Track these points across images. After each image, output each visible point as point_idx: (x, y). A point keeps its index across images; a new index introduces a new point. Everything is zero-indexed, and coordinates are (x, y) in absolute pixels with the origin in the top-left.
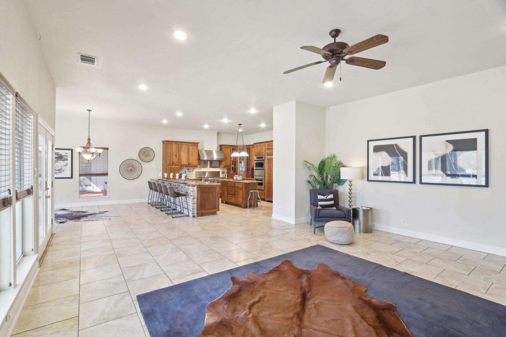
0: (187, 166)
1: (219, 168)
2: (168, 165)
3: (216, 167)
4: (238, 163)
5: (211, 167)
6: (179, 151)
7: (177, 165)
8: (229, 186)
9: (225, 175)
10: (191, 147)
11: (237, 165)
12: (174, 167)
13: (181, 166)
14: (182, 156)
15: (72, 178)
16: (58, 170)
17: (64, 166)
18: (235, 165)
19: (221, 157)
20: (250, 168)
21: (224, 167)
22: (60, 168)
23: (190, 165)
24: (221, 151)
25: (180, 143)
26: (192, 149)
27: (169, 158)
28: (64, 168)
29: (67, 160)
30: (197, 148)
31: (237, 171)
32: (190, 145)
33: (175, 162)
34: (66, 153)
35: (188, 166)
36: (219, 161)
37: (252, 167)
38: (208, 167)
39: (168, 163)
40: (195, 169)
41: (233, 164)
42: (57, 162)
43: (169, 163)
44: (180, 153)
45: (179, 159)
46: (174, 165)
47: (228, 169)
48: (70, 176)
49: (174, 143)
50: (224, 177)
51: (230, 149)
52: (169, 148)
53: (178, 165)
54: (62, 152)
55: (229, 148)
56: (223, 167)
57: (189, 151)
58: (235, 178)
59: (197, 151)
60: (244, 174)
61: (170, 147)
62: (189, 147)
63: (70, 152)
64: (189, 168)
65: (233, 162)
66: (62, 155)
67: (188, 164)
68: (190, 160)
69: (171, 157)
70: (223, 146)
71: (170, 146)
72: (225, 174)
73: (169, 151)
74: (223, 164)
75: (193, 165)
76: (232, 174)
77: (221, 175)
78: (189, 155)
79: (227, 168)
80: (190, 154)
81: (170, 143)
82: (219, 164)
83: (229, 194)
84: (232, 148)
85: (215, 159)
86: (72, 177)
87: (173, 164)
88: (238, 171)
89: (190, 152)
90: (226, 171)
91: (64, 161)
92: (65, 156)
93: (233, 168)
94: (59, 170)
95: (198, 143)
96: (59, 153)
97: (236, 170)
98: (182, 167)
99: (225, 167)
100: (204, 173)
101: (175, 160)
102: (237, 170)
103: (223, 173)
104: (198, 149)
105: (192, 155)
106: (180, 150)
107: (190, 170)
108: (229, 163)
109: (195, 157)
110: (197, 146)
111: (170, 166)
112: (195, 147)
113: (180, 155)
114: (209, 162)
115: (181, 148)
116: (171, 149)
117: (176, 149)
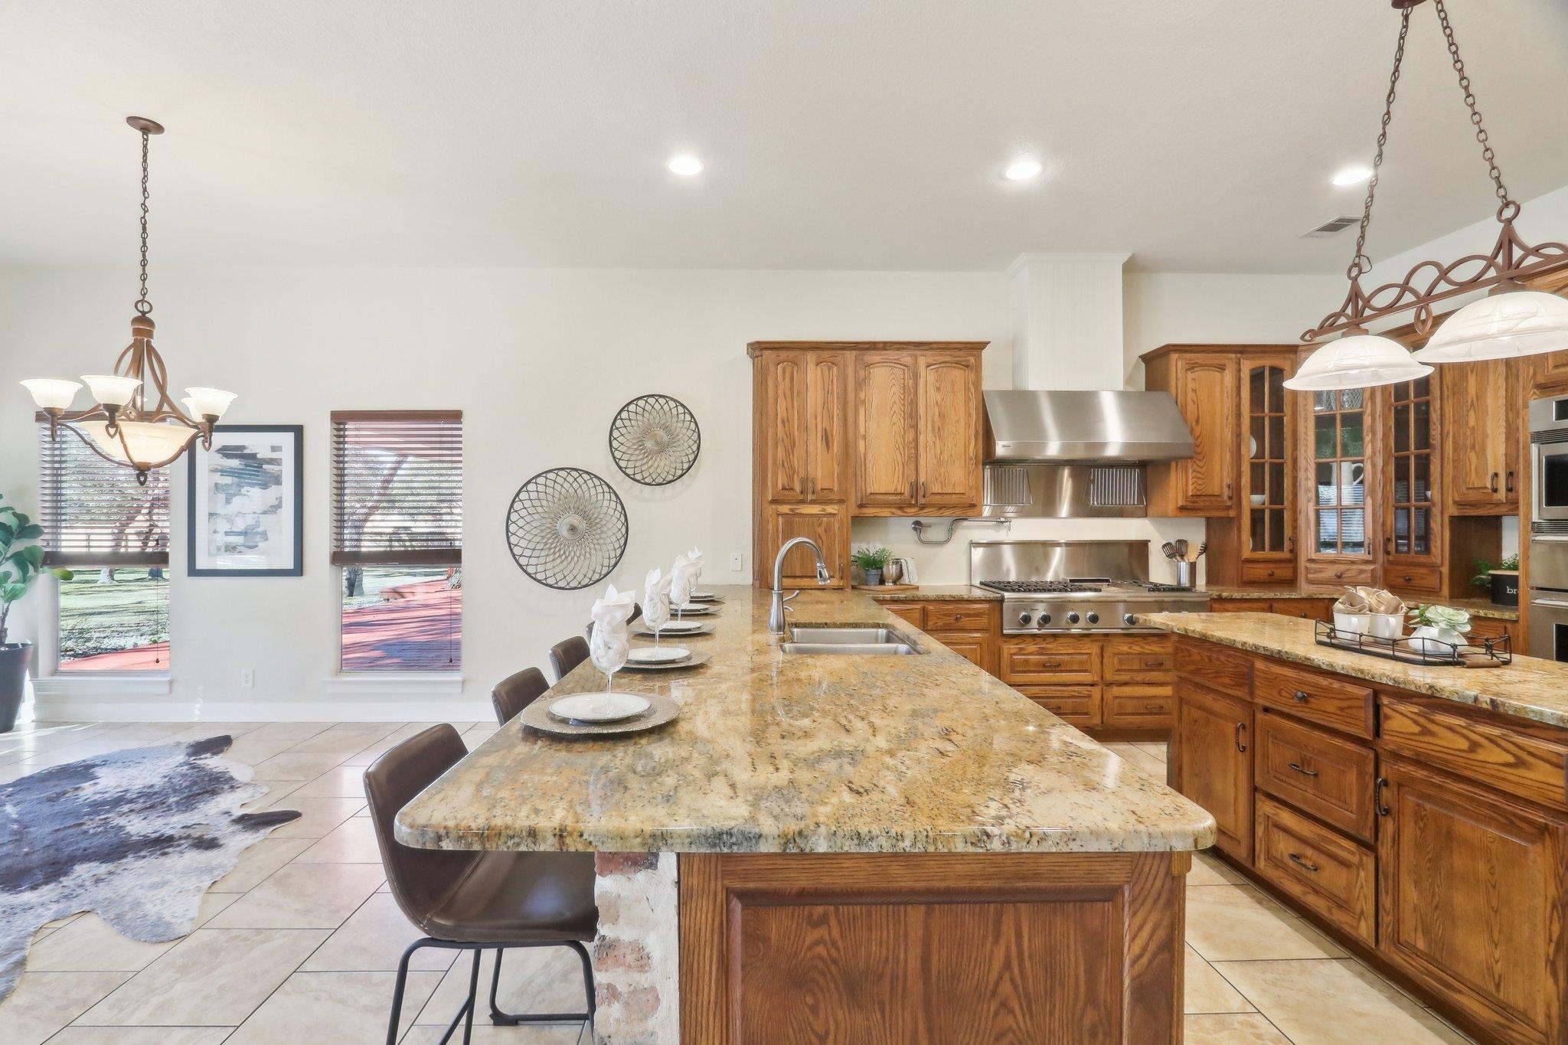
0: (901, 508)
1: (1146, 515)
2: (774, 501)
3: (1120, 513)
4: (1301, 475)
5: (1083, 508)
6: (848, 406)
7: (830, 502)
8: (1266, 710)
9: (1193, 567)
10: (928, 377)
11: (1295, 495)
12: (815, 509)
13: (861, 506)
14: (864, 438)
15: (301, 574)
16: (239, 534)
17: (264, 513)
18: (1277, 496)
19: (1158, 436)
20: (1436, 511)
21: (1182, 509)
22: (250, 520)
23: (922, 501)
24: (1160, 395)
25: (850, 356)
26: (938, 389)
27: (780, 451)
28: (267, 522)
29: (277, 480)
30: (973, 376)
31: (1294, 541)
32: (922, 361)
33: (819, 475)
34: (274, 449)
35: (910, 506)
36: (1142, 465)
37: (1458, 504)
38: (1065, 508)
39: (775, 485)
40: (965, 523)
41: (1257, 488)
42: (239, 493)
43: (780, 486)
44: (850, 420)
45: (850, 462)
46: (813, 502)
47: (1219, 525)
48: (290, 565)
49: (811, 357)
50: (1185, 581)
51: (1228, 377)
52: (780, 392)
53: (841, 501)
54: (258, 444)
55: (1222, 368)
56: (1171, 507)
57: (914, 403)
58: (1347, 624)
59: (973, 404)
60: (1367, 562)
61: (783, 385)
62: (916, 376)
63: (287, 439)
64: (923, 520)
65: (1256, 468)
66: (258, 456)
67: (907, 491)
68: (922, 462)
69: (793, 446)
70: (1174, 356)
71: (787, 375)
72: (1192, 556)
73: (781, 412)
74: (1177, 487)
75: (946, 500)
76: (1248, 561)
77: (1160, 571)
78: (915, 427)
79: (1208, 519)
80: (921, 425)
81: (784, 354)
82: (1145, 491)
83: (1271, 797)
84: (1247, 366)
85: (1113, 451)
86: (298, 570)
87: (808, 492)
88: (1302, 540)
89: (922, 410)
90: (1196, 535)
91: (265, 486)
92: (271, 461)
93: (1257, 515)
94: (244, 533)
95: (978, 347)
96: (243, 448)
97: (1288, 532)
98: (869, 511)
99: (1186, 510)
100: (1033, 552)
101: (821, 468)
102: (1295, 528)
103: (1176, 550)
104: (977, 383)
105: (938, 431)
106: (851, 396)
107: (931, 534)
108: (1227, 480)
109: (961, 439)
110: (977, 369)
111: (785, 509)
112: (958, 375)
113: (851, 430)
114: (1073, 475)
115: (860, 384)
116: (796, 392)
117: (828, 392)
